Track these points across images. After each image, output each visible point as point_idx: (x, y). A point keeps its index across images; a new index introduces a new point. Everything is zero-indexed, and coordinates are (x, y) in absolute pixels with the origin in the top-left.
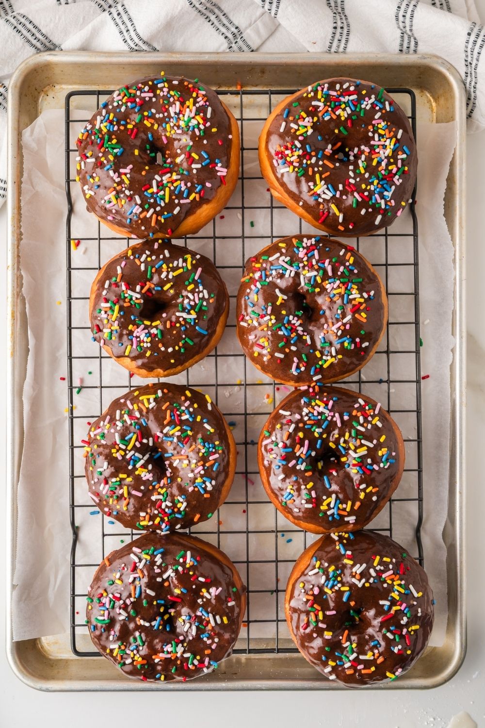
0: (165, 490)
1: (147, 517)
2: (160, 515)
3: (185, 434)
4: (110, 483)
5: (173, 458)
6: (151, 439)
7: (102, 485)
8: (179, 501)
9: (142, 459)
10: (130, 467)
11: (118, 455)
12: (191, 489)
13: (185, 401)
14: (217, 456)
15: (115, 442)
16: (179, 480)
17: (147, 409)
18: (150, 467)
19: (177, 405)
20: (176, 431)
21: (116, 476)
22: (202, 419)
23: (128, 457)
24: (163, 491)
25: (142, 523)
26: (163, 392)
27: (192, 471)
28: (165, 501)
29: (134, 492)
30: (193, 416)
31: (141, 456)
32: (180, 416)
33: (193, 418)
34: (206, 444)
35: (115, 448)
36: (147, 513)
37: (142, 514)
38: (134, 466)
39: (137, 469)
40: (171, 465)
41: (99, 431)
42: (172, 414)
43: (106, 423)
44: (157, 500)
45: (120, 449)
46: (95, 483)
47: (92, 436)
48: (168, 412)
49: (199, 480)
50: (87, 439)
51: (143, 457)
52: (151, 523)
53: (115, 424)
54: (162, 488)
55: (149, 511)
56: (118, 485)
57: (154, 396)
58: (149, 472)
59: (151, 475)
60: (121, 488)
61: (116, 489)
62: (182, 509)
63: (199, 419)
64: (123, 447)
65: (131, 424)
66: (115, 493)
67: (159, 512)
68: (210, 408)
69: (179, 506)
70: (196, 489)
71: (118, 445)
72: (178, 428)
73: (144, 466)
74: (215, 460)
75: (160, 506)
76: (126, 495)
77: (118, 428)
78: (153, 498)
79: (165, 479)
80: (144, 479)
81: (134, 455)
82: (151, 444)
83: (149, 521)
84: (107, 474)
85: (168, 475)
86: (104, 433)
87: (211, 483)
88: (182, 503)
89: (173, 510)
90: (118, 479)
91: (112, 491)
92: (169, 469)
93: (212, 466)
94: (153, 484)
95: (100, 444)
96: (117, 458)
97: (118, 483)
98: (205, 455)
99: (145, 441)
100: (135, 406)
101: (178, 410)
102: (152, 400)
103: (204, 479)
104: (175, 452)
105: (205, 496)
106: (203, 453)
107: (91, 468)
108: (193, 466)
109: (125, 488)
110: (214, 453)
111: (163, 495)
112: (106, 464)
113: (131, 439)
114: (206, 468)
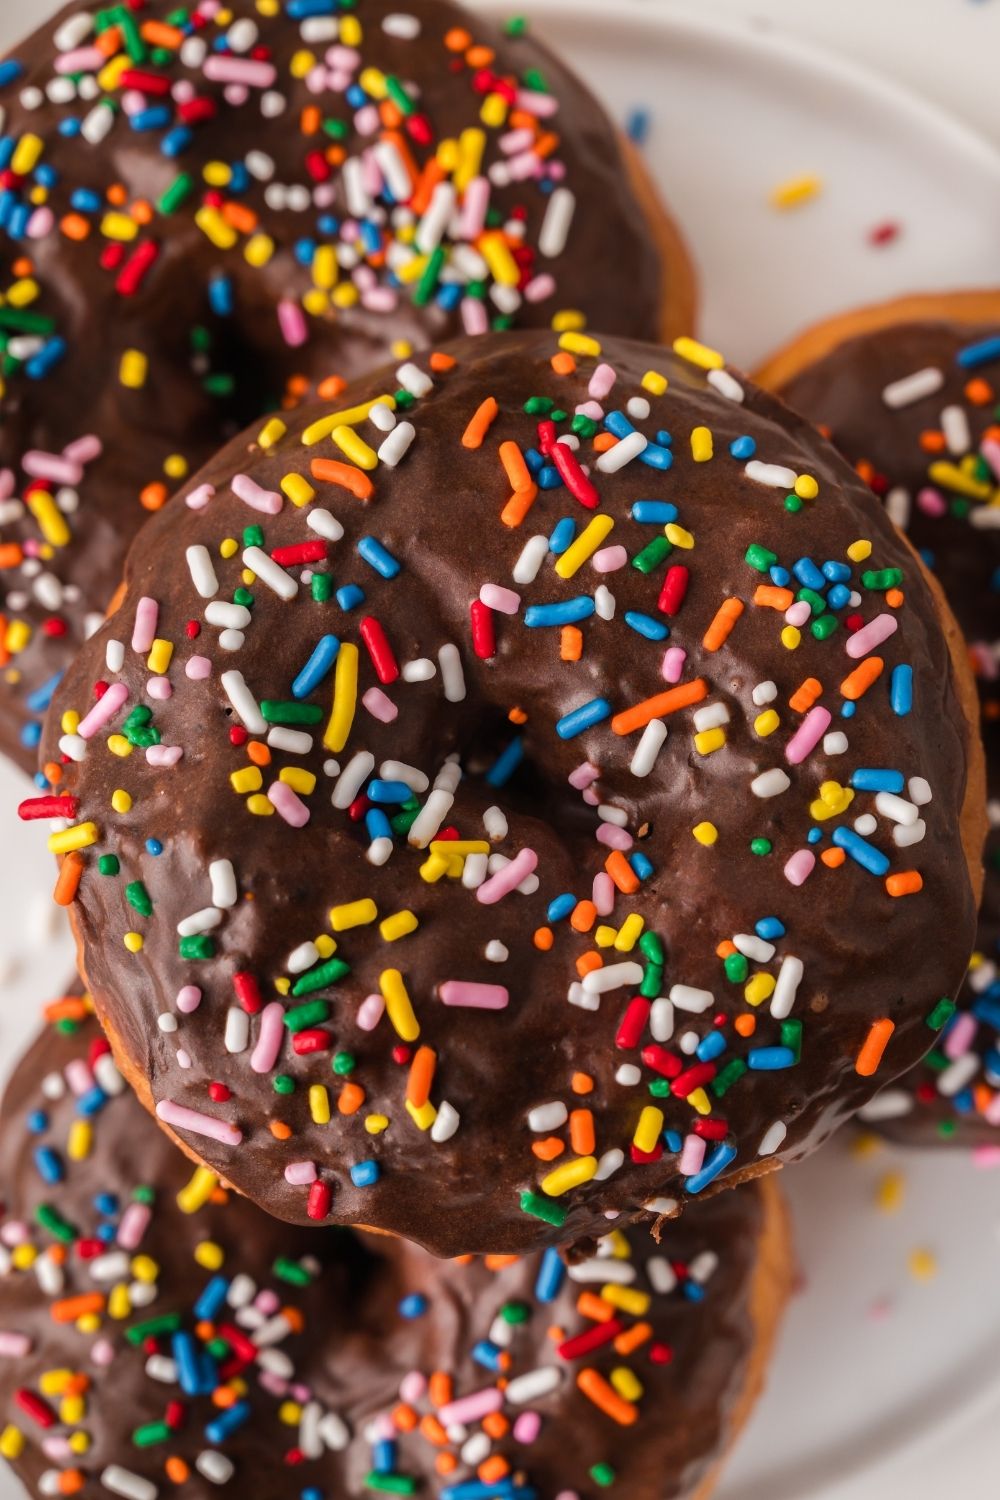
0: (633, 923)
1: (581, 1126)
2: (659, 1088)
3: (653, 550)
4: (282, 985)
5: (620, 725)
6: (449, 653)
7: (237, 1019)
8: (752, 966)
9: (432, 788)
10: (379, 850)
11: (282, 801)
12: (798, 868)
13: (581, 376)
14: (883, 626)
15: (239, 733)
16: (704, 833)
17: (376, 474)
18: (495, 822)
19: (547, 402)
20: (591, 551)
21: (312, 928)
22: (721, 446)
23: (343, 796)
24: (624, 939)
25: (556, 1183)
26: (430, 370)
27: (770, 754)
28: (664, 992)
29: (449, 993)
30: (662, 436)
31: (417, 779)
32: (587, 453)
33: (667, 446)
34: (801, 568)
35: (246, 762)
36: (573, 1103)
37: (542, 1118)
38: (400, 839)
39: (426, 853)
40: (614, 778)
41: (109, 704)
42: (536, 460)
43: (139, 642)
44: (610, 1001)
45: (281, 759)
46: (183, 1020)
47: (75, 753)
48: (509, 454)
49: (829, 801)
51: (431, 777)
52: (614, 1159)
53: (197, 626)
54: (614, 921)
55: (580, 1083)
56: (339, 981)
57: (386, 401)
58: (507, 848)
60: (366, 991)
61: (331, 1010)
62: (779, 1008)
63: (701, 443)
64: (297, 742)
65: (301, 594)
66: (330, 1040)
67: (649, 1074)
68: (730, 389)
69: (756, 992)
71: (262, 738)
72: (600, 525)
73: (459, 826)
74: (884, 650)
75: (643, 1033)
76: (405, 1026)
77: (229, 641)
78: (586, 992)
79: (613, 863)
80: (487, 894)
81: (374, 775)
82: (454, 689)
83: (598, 1154)
84: (242, 935)
85: (620, 842)
86: (147, 707)
87: (905, 795)
88: (773, 969)
89: (727, 1032)
90: (326, 945)
91: (307, 1030)
92: (605, 812)
94: (553, 911)
95: (143, 778)
96: (276, 817)
97: (335, 968)
98: (819, 629)
99: (417, 670)
100: (293, 486)
101: (563, 427)
102: (383, 422)
103: (859, 779)
104: (626, 682)
105: (895, 886)
106: (805, 629)
107: (131, 943)
108: (764, 724)
109: (389, 981)
110: (864, 615)
111: (635, 954)
112: (220, 875)
113: (328, 676)
114: (847, 710)
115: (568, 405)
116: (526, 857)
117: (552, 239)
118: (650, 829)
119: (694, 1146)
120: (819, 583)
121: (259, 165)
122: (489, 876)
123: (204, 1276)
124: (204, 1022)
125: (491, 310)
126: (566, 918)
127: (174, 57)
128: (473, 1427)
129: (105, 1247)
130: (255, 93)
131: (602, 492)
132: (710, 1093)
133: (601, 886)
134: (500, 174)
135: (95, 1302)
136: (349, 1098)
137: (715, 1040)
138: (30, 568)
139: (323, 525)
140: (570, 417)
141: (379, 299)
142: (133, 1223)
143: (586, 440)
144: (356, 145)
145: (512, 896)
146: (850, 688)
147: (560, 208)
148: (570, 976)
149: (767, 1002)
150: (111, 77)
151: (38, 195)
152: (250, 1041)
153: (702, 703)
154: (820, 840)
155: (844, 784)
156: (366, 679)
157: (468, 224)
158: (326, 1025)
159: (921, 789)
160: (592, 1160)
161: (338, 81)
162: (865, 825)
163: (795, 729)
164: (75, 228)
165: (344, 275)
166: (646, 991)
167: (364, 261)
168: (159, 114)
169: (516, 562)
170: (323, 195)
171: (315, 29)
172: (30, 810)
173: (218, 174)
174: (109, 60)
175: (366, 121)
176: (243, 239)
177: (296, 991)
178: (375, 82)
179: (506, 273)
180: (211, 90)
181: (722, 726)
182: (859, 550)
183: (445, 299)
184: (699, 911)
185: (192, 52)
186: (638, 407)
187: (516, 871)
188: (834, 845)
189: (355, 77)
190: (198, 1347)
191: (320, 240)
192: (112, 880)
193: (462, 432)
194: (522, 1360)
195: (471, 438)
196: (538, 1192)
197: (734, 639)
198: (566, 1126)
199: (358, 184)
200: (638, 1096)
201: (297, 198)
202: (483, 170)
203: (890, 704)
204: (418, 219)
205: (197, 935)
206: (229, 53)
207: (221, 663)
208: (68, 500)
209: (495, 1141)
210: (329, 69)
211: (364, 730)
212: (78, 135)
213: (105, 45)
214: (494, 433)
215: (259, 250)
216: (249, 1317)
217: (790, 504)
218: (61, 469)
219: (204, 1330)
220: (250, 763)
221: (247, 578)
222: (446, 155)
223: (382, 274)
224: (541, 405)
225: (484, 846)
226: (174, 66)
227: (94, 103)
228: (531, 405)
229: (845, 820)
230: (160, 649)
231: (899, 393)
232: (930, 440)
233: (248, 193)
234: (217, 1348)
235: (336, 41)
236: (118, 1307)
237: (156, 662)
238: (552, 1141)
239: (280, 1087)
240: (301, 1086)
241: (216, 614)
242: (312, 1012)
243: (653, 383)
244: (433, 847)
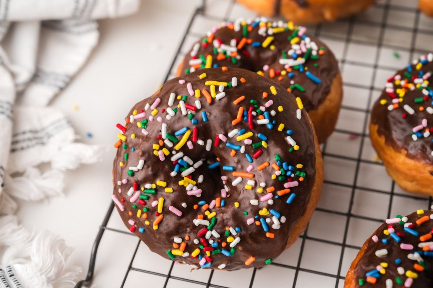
0: (214, 214)
1: (183, 245)
2: (201, 246)
3: (257, 144)
4: (142, 189)
5: (234, 174)
6: (209, 142)
7: (132, 190)
8: (230, 234)
9: (192, 166)
10: (173, 174)
11: (161, 154)
12: (250, 221)
13: (267, 100)
14: (295, 184)
15: (160, 136)
16: (236, 205)
17: (213, 100)
18: (201, 179)
19: (256, 102)
20: (246, 138)
21: (152, 181)
22: (285, 129)
23: (173, 159)
24: (210, 215)
25: (174, 252)
26: (239, 81)
27: (257, 197)
28: (211, 230)
29: (171, 208)
30: (274, 122)
31: (191, 162)
33: (273, 125)
34: (284, 164)
35: (158, 143)
36: (183, 240)
37: (177, 240)
38: (179, 173)
39: (182, 178)
40: (229, 182)
41: (142, 115)
42: (245, 114)
43: (152, 107)
44: (201, 226)
45: (164, 146)
46: (122, 184)
47: (131, 121)
48: (241, 109)
49: (263, 212)
50: (124, 124)
51: (194, 163)
53: (164, 111)
54: (211, 211)
55: (187, 238)
56: (153, 194)
57: (225, 84)
58: (198, 186)
59: (200, 190)
60: (156, 199)
61: (148, 198)
62: (232, 245)
63: (281, 127)
64: (170, 145)
65: (186, 115)
66: (145, 204)
67: (200, 243)
68: (299, 116)
69: (229, 239)
70: (257, 223)
71: (163, 140)
72: (250, 134)
73: (193, 176)
74: (292, 189)
75: (203, 235)
76: (160, 210)
77: (168, 117)
78: (196, 222)
79: (218, 199)
80: (189, 193)
81: (182, 158)
82: (208, 148)
83: (184, 252)
84: (140, 177)
85: (224, 195)
86: (147, 121)
87: (279, 219)
88: (234, 238)
89: (220, 244)
90: (154, 186)
91: (142, 200)
92: (225, 187)
93: (286, 196)
94: (200, 203)
95: (140, 134)
96: (158, 157)
97: (153, 191)
98: (280, 179)
99: (200, 142)
100: (197, 92)
101: (254, 110)
102: (221, 89)
103: (271, 211)
104: (239, 166)
105: (268, 235)
106: (277, 177)
107: (121, 164)
108: (259, 190)
109: (161, 200)
110: (292, 180)
111: (210, 221)
112: (141, 162)
113: (183, 134)
114: (277, 197)
115: (260, 104)
118: (230, 197)
119: (203, 260)
120: (286, 169)
122: (192, 190)
124: (125, 187)
126: (202, 205)
131: (255, 127)
132: (211, 253)
133: (213, 202)
136: (145, 216)
137: (216, 244)
139: (198, 104)
140: (259, 107)
143: (257, 115)
145: (194, 196)
146: (280, 193)
148: (195, 217)
149: (231, 243)
152: (132, 195)
153: (251, 179)
154: (257, 218)
155: (268, 210)
156: (190, 138)
158: (146, 201)
159: (283, 219)
160: (182, 252)
162: (268, 220)
163: (265, 195)
166: (208, 228)
169: (230, 132)
172: (119, 126)
177: (144, 191)
181: (252, 186)
182: (299, 166)
184: (227, 219)
186: (273, 113)
187: (196, 192)
188: (260, 221)
192: (124, 150)
193: (235, 100)
195: (235, 102)
196: (171, 252)
197: (264, 170)
198: (181, 243)
200: (197, 246)
203: (287, 200)
205: (132, 171)
207: (164, 121)
209: (166, 239)
211: (184, 149)
214: (240, 104)
217: (290, 150)
221: (178, 106)
224: (254, 102)
225: (195, 183)
228: (252, 101)
229: (265, 218)
230: (155, 111)
237: (153, 113)
238: (177, 245)
239: (133, 206)
240: (137, 208)
241: (169, 110)
242: (145, 197)
243: (280, 109)
244: (185, 178)
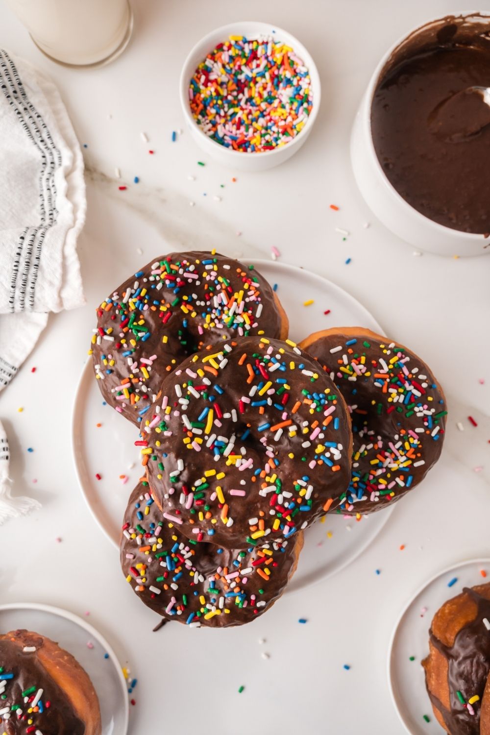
115: (262, 355)
116: (250, 460)
117: (258, 315)
118: (278, 453)
119: (287, 528)
120: (318, 399)
121: (195, 296)
122: (242, 464)
123: (173, 542)
124: (175, 497)
125: (244, 329)
126: (259, 474)
127: (177, 272)
128: (232, 580)
129: (151, 536)
130: (194, 280)
133: (267, 466)
134: (247, 300)
135: (149, 548)
136: (208, 515)
137: (292, 504)
138: (140, 383)
139: (206, 382)
140: (263, 358)
141: (220, 326)
142: (158, 530)
143: (266, 364)
144: (216, 293)
145: (247, 469)
146: (325, 423)
147: (260, 307)
148: (259, 489)
149: (304, 496)
150: (163, 276)
151: (146, 301)
152: (186, 501)
153: (291, 425)
154: (318, 458)
156: (215, 417)
157: (240, 311)
158: (203, 499)
159: (340, 447)
160: (263, 531)
161: (213, 278)
162: (328, 455)
163: (312, 432)
164: (153, 308)
165: (212, 320)
166: (277, 492)
167: (217, 317)
168: (173, 285)
169: (250, 391)
170: (208, 303)
171: (208, 267)
172: (138, 443)
173: (185, 298)
174: (163, 272)
175: (218, 287)
176: (190, 312)
177: (196, 490)
178: (220, 279)
179: (248, 322)
180: (185, 280)
181: (295, 431)
182: (327, 391)
183: (234, 326)
184: (290, 474)
185: (181, 271)
186: (278, 357)
187: (248, 464)
188: (321, 459)
189: (216, 278)
190: (171, 559)
191: (207, 313)
192: (155, 461)
193: (239, 361)
194: (244, 566)
195: (240, 363)
196: (251, 538)
197: (299, 410)
198: (258, 523)
199: (216, 301)
200: (275, 516)
201: (203, 304)
202: (243, 299)
203: (334, 427)
204: (229, 309)
205: (174, 476)
206: (189, 272)
207: (182, 413)
208: (149, 369)
209: (241, 526)
210: (211, 276)
211: (214, 429)
212: (155, 288)
213: (162, 269)
214: (245, 362)
215: (194, 314)
216: (183, 552)
217: (312, 380)
218: (149, 362)
219: (173, 555)
220: (188, 436)
221: (189, 393)
222: (236, 296)
223: (220, 320)
224: (256, 355)
225: (241, 457)
226: (177, 274)
227: (159, 281)
228: (254, 355)
229: (323, 453)
230: (168, 409)
231: (333, 351)
232: (340, 361)
233: (192, 302)
234: (176, 560)
235: (213, 270)
236: (154, 549)
237: (167, 412)
238: (254, 527)
239: (192, 512)
240: (197, 512)
241: (181, 401)
242: (200, 495)
243: (282, 351)
244: (229, 457)
